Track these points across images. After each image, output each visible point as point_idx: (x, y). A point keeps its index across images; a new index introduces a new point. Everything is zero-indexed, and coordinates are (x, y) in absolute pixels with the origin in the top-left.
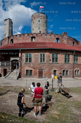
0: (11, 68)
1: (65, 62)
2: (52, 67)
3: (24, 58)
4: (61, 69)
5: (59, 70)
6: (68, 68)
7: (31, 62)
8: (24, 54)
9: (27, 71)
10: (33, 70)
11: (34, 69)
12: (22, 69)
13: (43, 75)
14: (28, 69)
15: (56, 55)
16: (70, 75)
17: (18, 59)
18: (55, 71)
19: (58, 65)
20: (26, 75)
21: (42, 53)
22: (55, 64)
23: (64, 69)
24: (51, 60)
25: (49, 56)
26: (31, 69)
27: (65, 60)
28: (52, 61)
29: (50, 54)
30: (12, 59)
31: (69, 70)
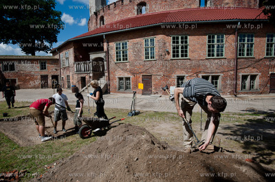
0: (91, 75)
1: (209, 55)
2: (171, 68)
3: (113, 53)
4: (197, 74)
5: (190, 76)
6: (217, 71)
7: (126, 59)
8: (113, 45)
9: (121, 79)
10: (131, 77)
11: (133, 74)
12: (111, 76)
13: (153, 88)
14: (122, 76)
15: (182, 38)
16: (225, 88)
17: (102, 55)
18: (181, 78)
19: (188, 63)
20: (120, 88)
21: (149, 38)
22: (180, 63)
23: (205, 73)
24: (169, 53)
25: (165, 44)
26: (126, 75)
27: (209, 51)
28: (171, 54)
29: (167, 37)
30: (93, 56)
31: (222, 75)
